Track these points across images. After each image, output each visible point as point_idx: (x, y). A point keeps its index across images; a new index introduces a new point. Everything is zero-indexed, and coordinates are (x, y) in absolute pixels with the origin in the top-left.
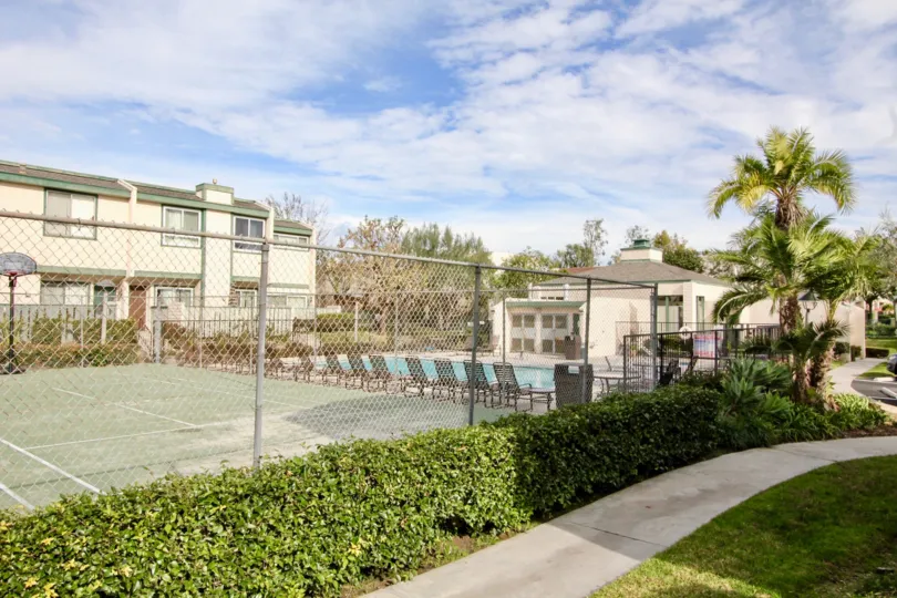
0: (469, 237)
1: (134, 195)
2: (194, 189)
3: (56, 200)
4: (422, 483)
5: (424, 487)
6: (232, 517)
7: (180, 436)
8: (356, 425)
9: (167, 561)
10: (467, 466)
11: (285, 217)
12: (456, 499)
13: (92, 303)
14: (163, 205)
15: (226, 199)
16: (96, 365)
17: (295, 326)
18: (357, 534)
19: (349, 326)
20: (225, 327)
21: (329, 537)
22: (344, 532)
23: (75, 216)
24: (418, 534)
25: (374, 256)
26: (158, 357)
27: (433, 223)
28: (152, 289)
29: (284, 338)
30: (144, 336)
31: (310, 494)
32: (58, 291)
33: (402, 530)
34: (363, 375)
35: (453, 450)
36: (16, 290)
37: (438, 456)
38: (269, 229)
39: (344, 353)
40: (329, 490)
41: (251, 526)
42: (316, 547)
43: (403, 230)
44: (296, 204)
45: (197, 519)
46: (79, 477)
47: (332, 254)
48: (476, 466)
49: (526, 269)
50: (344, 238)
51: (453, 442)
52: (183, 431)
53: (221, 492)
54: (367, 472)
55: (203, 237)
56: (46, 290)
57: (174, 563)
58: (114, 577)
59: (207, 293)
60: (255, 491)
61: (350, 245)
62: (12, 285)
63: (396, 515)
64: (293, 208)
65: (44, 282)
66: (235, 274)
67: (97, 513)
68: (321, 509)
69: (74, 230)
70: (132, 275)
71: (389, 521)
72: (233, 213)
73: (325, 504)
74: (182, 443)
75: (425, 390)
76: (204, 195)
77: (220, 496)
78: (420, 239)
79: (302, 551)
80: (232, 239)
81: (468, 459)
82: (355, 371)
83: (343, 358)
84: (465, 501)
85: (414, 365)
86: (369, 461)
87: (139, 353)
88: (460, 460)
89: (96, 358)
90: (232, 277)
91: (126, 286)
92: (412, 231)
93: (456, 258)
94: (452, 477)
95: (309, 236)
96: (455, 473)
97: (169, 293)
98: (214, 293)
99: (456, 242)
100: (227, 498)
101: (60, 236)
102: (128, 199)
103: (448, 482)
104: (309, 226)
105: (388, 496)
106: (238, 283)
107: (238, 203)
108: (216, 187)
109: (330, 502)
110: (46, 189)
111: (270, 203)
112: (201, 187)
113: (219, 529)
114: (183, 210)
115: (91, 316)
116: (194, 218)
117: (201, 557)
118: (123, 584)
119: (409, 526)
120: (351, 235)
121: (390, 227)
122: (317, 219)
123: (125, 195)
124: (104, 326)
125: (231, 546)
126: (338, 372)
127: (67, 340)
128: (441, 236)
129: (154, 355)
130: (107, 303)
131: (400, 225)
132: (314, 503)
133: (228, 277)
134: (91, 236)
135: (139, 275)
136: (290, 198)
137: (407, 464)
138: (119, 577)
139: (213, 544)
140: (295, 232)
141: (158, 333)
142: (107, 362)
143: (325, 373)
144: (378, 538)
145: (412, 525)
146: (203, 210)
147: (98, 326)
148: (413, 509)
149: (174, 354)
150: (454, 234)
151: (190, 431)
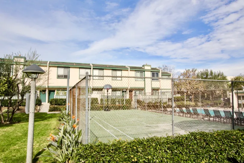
0: (219, 72)
1: (129, 69)
2: (142, 66)
3: (114, 72)
4: (221, 146)
5: (222, 147)
6: (171, 148)
7: (147, 127)
8: (192, 128)
9: (157, 157)
10: (236, 142)
11: (163, 71)
12: (233, 152)
13: (121, 95)
14: (135, 71)
15: (149, 68)
16: (124, 109)
17: (168, 100)
18: (203, 158)
19: (183, 100)
20: (151, 100)
21: (195, 158)
22: (200, 157)
23: (118, 75)
24: (221, 161)
25: (188, 80)
26: (136, 108)
27: (206, 69)
28: (134, 91)
29: (166, 103)
30: (133, 103)
31: (190, 145)
32: (115, 92)
33: (216, 159)
34: (190, 114)
35: (231, 137)
36: (108, 92)
37: (226, 138)
38: (160, 75)
39: (184, 107)
40: (195, 144)
41: (176, 151)
42: (192, 160)
43: (197, 72)
44: (166, 68)
45: (163, 148)
46: (128, 135)
47: (176, 80)
48: (239, 143)
49: (240, 81)
50: (179, 75)
51: (230, 134)
52: (147, 126)
53: (168, 141)
54: (205, 140)
55: (145, 78)
56: (113, 92)
57: (159, 157)
58: (147, 158)
59: (146, 92)
60: (176, 142)
61: (181, 77)
62: (108, 91)
63: (214, 154)
64: (165, 68)
65: (112, 91)
66: (152, 87)
67: (142, 143)
68: (193, 149)
69: (118, 78)
70: (130, 88)
71: (212, 156)
72: (151, 71)
73: (194, 148)
74: (148, 129)
75: (211, 119)
76: (144, 68)
77: (168, 142)
78: (202, 74)
79: (189, 160)
80: (151, 78)
81: (236, 140)
82: (188, 112)
83: (184, 109)
84: (236, 153)
85: (207, 111)
86: (205, 138)
87: (132, 107)
88: (233, 140)
89: (123, 108)
90: (152, 88)
91: (128, 91)
92: (199, 72)
93: (215, 79)
94: (231, 145)
95: (170, 76)
96: (232, 144)
97: (138, 92)
98: (148, 92)
99: (214, 74)
100: (169, 143)
101: (115, 80)
102: (128, 70)
103: (230, 147)
104: (170, 73)
105: (211, 148)
106: (154, 89)
107: (152, 69)
108: (147, 65)
109: (195, 148)
110: (112, 70)
111: (159, 68)
112: (143, 66)
113: (168, 151)
114: (140, 72)
115: (122, 98)
116: (142, 73)
117: (164, 157)
118: (149, 161)
119: (219, 158)
120: (182, 75)
121: (192, 71)
122: (172, 71)
123: (127, 69)
124: (125, 100)
125: (171, 156)
126: (183, 113)
127: (117, 104)
128: (209, 73)
129: (135, 107)
130: (125, 95)
131: (196, 70)
132: (191, 147)
133: (151, 88)
134: (121, 79)
135: (131, 88)
136: (164, 66)
137: (217, 140)
138: (148, 159)
139: (167, 154)
140: (166, 75)
141: (136, 102)
142: (126, 109)
143: (179, 113)
144: (209, 160)
145: (220, 158)
146: (144, 71)
147: (123, 100)
148: (219, 153)
149: (140, 107)
150: (213, 71)
151: (148, 126)
